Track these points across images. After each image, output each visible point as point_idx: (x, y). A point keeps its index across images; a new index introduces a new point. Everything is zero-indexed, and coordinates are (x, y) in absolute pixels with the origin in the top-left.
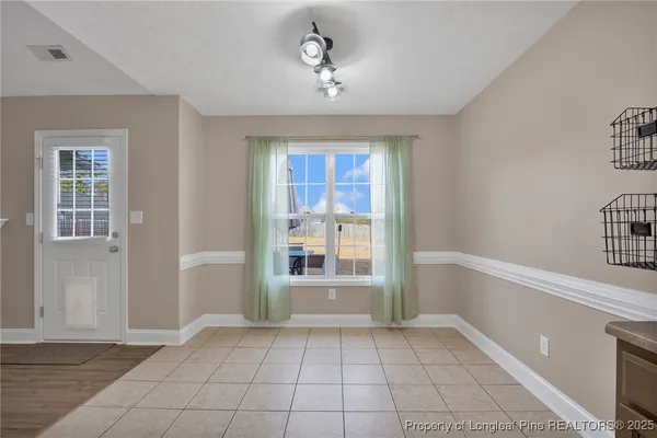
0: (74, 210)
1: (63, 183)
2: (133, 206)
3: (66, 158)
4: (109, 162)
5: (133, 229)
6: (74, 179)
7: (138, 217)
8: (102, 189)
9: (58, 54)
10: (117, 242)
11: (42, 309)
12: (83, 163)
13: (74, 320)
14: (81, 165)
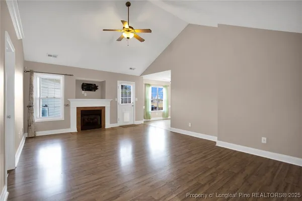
0: (124, 98)
1: (121, 92)
2: (136, 97)
3: (122, 86)
4: (131, 88)
5: (136, 102)
6: (124, 91)
7: (137, 99)
8: (130, 93)
9: (131, 69)
10: (132, 104)
11: (119, 119)
12: (126, 88)
13: (125, 120)
14: (125, 88)
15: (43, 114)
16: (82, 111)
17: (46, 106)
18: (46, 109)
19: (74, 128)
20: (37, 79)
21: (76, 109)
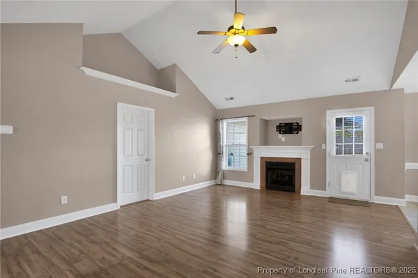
1: (337, 132)
3: (339, 121)
4: (364, 121)
5: (377, 151)
6: (343, 130)
7: (380, 146)
8: (359, 134)
10: (368, 157)
11: (329, 183)
12: (348, 123)
13: (344, 189)
14: (345, 124)
15: (229, 164)
16: (266, 162)
17: (232, 154)
18: (232, 157)
19: (256, 184)
20: (224, 126)
21: (259, 159)
